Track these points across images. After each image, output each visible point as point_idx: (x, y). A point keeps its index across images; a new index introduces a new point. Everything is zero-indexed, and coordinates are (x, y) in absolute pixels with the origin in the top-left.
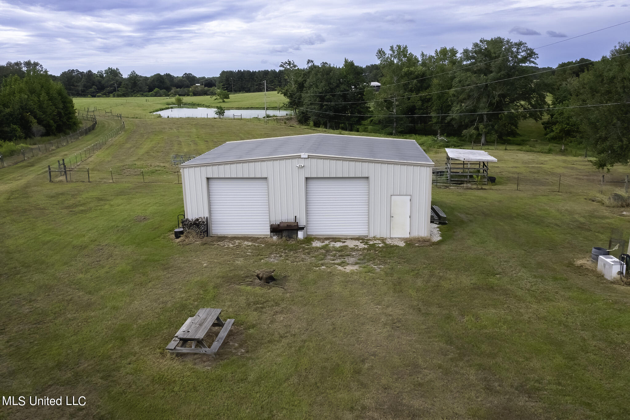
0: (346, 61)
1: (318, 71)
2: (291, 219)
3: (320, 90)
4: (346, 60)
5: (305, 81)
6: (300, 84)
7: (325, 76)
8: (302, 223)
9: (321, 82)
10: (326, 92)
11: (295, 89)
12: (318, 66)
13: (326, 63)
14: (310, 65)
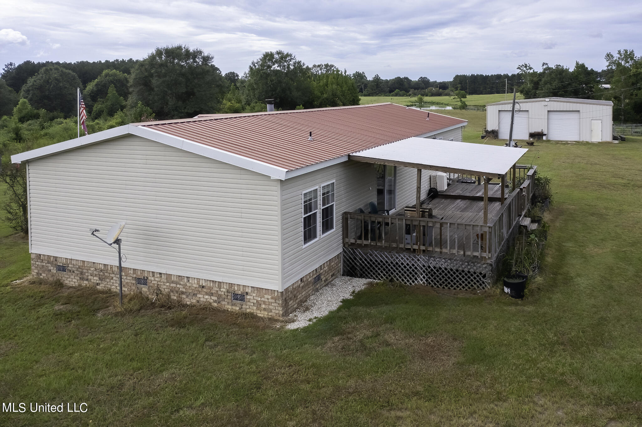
0: (577, 64)
1: (552, 72)
2: (540, 131)
3: (554, 87)
4: (577, 62)
5: (540, 80)
6: (535, 83)
7: (558, 76)
8: (545, 132)
9: (555, 81)
10: (559, 88)
11: (531, 88)
12: (552, 68)
13: (560, 66)
14: (545, 67)
